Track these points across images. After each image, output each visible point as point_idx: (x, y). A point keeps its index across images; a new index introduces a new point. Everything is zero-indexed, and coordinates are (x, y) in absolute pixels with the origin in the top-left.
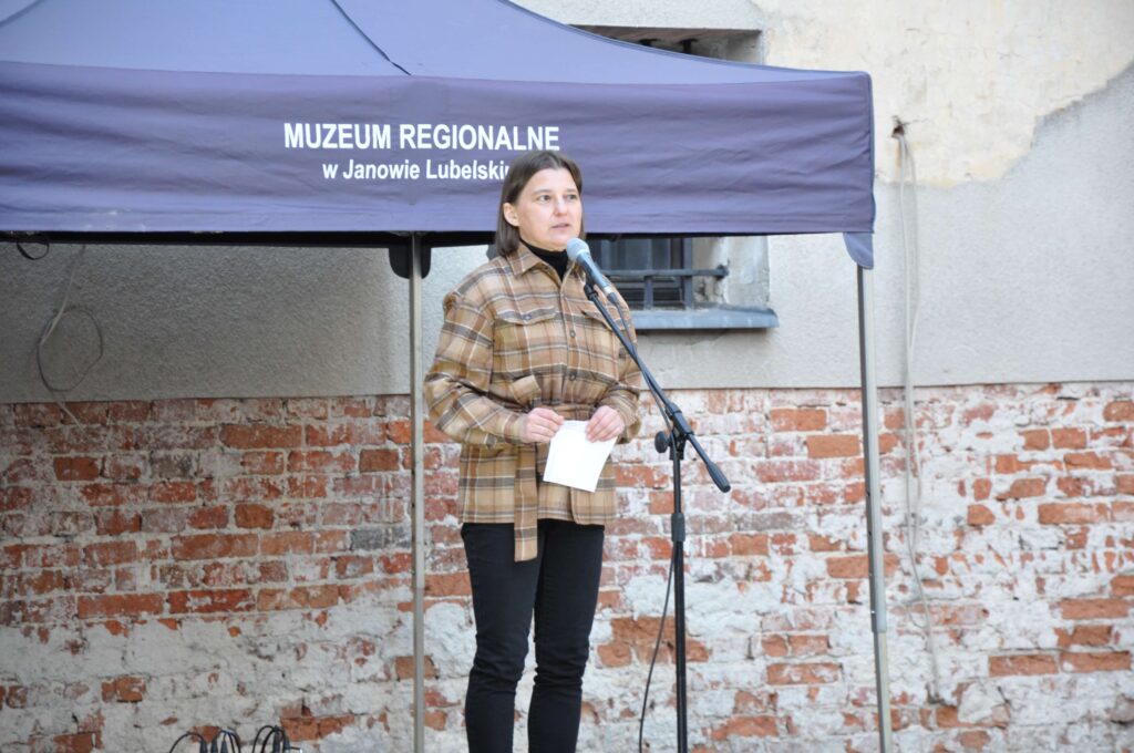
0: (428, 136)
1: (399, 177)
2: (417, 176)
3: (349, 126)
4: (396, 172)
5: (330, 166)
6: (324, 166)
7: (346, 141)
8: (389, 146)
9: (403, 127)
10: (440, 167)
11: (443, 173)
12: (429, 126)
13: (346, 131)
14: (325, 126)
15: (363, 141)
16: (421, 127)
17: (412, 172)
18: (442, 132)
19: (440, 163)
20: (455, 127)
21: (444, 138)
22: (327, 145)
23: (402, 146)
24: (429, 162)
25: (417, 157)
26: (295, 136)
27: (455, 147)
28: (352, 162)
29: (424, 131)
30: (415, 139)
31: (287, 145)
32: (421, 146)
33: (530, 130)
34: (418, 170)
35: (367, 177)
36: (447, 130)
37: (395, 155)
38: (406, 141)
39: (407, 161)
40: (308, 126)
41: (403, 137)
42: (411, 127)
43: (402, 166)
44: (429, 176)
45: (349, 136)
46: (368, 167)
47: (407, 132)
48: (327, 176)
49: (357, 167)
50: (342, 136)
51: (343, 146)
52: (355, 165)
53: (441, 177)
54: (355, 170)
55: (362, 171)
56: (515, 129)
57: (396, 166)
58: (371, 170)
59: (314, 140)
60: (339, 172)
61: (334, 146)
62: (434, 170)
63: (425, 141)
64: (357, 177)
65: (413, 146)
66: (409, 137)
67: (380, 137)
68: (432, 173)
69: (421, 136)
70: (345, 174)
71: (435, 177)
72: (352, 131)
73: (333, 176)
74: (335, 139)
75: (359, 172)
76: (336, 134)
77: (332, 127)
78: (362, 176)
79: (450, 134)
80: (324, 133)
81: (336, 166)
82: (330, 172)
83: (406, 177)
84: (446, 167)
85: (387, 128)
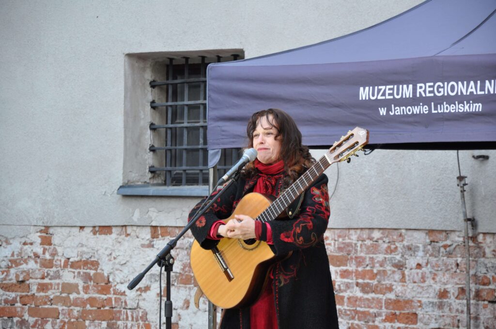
0: (431, 89)
1: (418, 113)
2: (427, 112)
3: (391, 87)
4: (416, 110)
5: (382, 109)
6: (380, 109)
7: (389, 94)
8: (411, 96)
9: (419, 85)
10: (439, 106)
11: (441, 110)
12: (432, 84)
13: (390, 89)
14: (380, 87)
15: (398, 94)
16: (428, 84)
17: (424, 110)
18: (439, 87)
19: (439, 104)
20: (446, 83)
21: (440, 90)
22: (380, 97)
23: (418, 95)
24: (433, 103)
25: (426, 101)
26: (364, 93)
27: (446, 94)
28: (393, 106)
29: (430, 87)
30: (425, 91)
31: (360, 99)
32: (428, 95)
33: (487, 82)
34: (427, 109)
35: (402, 113)
36: (442, 85)
37: (415, 101)
38: (420, 93)
39: (421, 104)
40: (371, 88)
41: (418, 90)
42: (422, 85)
43: (419, 107)
44: (433, 111)
45: (391, 92)
46: (402, 108)
47: (421, 88)
48: (381, 114)
49: (396, 108)
50: (388, 92)
51: (388, 97)
52: (395, 107)
53: (440, 111)
54: (395, 110)
55: (399, 110)
56: (479, 82)
57: (416, 107)
58: (403, 109)
59: (373, 95)
60: (388, 112)
61: (383, 98)
62: (436, 109)
63: (430, 92)
64: (397, 114)
65: (424, 95)
66: (422, 91)
67: (407, 91)
68: (435, 110)
69: (428, 89)
70: (390, 112)
71: (436, 112)
72: (393, 89)
73: (385, 114)
74: (384, 94)
75: (398, 111)
76: (385, 91)
77: (383, 88)
78: (399, 113)
79: (443, 87)
80: (379, 90)
81: (386, 108)
82: (383, 112)
83: (422, 112)
84: (442, 106)
85: (411, 86)
